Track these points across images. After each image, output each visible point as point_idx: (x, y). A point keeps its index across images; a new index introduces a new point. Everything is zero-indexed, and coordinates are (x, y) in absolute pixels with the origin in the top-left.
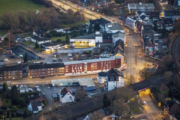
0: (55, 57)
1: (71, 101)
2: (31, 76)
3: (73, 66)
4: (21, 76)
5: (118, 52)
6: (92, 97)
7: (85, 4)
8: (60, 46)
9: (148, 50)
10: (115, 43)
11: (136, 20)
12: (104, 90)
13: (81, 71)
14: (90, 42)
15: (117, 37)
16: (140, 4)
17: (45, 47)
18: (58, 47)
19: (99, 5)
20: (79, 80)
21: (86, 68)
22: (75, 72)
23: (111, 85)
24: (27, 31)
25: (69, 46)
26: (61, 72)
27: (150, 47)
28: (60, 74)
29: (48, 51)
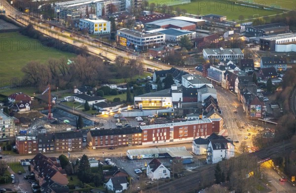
0: (119, 121)
1: (165, 177)
2: (94, 146)
3: (154, 131)
4: (80, 147)
5: (214, 113)
6: (193, 172)
7: (136, 51)
8: (121, 107)
9: (254, 109)
10: (203, 102)
11: (225, 70)
12: (206, 163)
13: (165, 139)
14: (164, 101)
15: (206, 92)
16: (222, 49)
17: (100, 108)
18: (119, 108)
19: (159, 52)
20: (167, 150)
21: (172, 135)
22: (157, 140)
23: (218, 155)
24: (62, 89)
25: (134, 107)
26: (137, 141)
27: (256, 105)
28: (136, 143)
29: (105, 114)
